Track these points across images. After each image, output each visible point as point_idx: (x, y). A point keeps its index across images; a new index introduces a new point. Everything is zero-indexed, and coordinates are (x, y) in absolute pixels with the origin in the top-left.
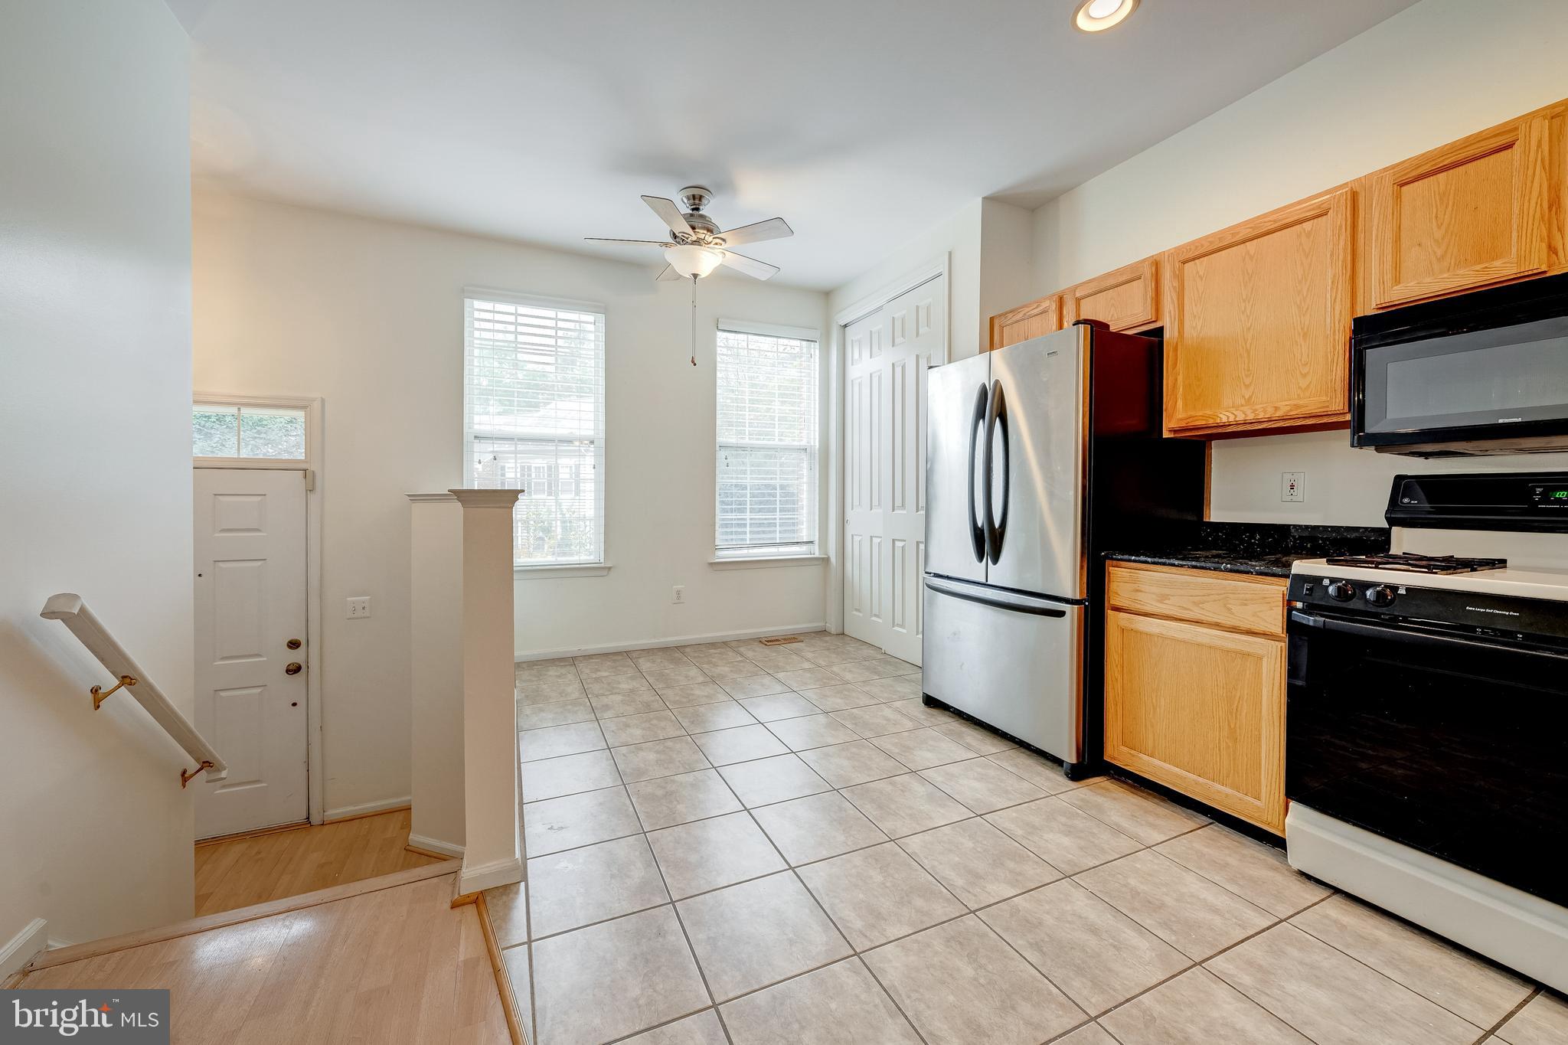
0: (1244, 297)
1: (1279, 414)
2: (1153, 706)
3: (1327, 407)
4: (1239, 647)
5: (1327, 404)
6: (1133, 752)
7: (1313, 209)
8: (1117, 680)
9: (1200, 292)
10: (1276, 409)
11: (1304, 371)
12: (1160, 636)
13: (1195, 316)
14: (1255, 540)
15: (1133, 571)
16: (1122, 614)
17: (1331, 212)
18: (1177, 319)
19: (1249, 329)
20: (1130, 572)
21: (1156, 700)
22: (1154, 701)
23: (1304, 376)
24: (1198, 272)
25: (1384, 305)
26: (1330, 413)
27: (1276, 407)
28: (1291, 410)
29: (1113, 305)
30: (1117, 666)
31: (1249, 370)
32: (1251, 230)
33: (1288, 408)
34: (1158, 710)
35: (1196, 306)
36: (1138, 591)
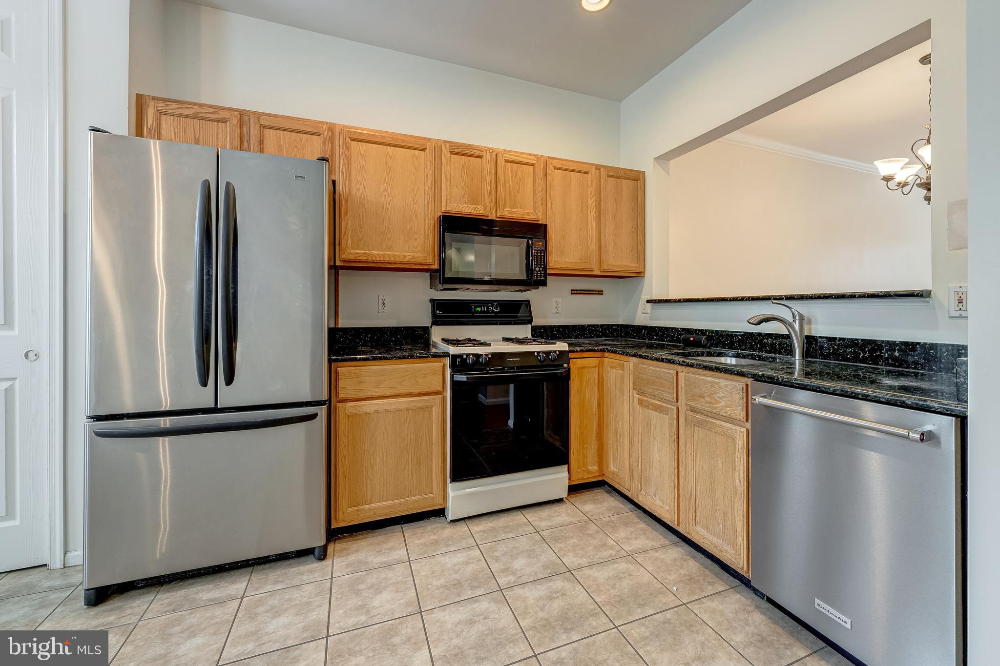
0: (387, 181)
1: (406, 260)
2: (371, 464)
3: (426, 260)
4: (419, 405)
5: (426, 258)
6: (358, 508)
7: (418, 144)
8: (345, 458)
9: (362, 166)
10: (405, 256)
11: (416, 237)
12: (378, 412)
13: (358, 182)
14: (368, 338)
15: (356, 368)
16: (349, 404)
17: (427, 150)
18: (348, 180)
19: (389, 203)
20: (355, 370)
21: (374, 461)
22: (372, 462)
23: (416, 240)
24: (360, 151)
25: (446, 211)
26: (427, 263)
27: (404, 255)
28: (411, 259)
29: (295, 146)
30: (345, 446)
31: (389, 229)
32: (391, 140)
33: (410, 257)
34: (375, 467)
35: (359, 175)
36: (361, 382)
